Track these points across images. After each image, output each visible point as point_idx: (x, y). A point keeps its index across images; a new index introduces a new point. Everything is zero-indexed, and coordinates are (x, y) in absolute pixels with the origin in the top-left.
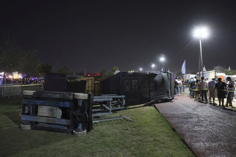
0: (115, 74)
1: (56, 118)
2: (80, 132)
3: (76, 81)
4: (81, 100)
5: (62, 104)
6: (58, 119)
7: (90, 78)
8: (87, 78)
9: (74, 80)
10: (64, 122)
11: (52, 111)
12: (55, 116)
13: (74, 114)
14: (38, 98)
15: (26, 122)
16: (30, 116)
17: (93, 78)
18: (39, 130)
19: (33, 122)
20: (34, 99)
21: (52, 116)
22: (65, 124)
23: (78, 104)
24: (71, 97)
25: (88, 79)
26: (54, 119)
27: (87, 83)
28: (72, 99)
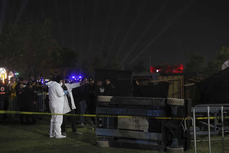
0: (223, 68)
1: (143, 131)
2: (176, 149)
3: (149, 83)
4: (176, 107)
5: (150, 113)
6: (145, 133)
7: (176, 78)
8: (170, 78)
9: (148, 82)
10: (154, 136)
11: (137, 122)
12: (141, 129)
13: (166, 126)
14: (117, 106)
15: (103, 138)
16: (107, 130)
17: (181, 77)
18: (121, 148)
19: (112, 137)
20: (112, 107)
21: (138, 130)
22: (156, 138)
23: (172, 113)
24: (163, 103)
25: (172, 79)
26: (140, 133)
27: (171, 87)
28: (164, 106)
